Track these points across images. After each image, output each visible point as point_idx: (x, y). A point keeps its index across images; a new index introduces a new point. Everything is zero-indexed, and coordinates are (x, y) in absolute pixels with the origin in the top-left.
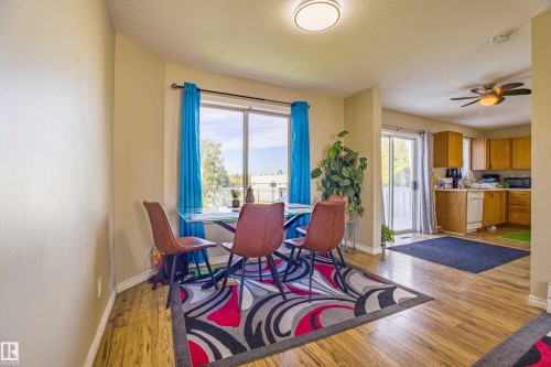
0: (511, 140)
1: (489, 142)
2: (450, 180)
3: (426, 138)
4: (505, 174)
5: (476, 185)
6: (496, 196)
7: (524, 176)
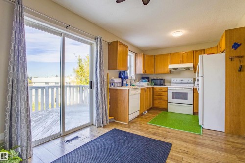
0: (155, 56)
1: (144, 56)
2: (120, 80)
3: (99, 43)
4: (152, 77)
5: (137, 83)
6: (148, 91)
7: (160, 78)
